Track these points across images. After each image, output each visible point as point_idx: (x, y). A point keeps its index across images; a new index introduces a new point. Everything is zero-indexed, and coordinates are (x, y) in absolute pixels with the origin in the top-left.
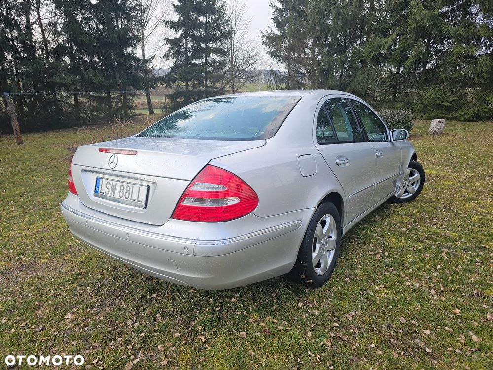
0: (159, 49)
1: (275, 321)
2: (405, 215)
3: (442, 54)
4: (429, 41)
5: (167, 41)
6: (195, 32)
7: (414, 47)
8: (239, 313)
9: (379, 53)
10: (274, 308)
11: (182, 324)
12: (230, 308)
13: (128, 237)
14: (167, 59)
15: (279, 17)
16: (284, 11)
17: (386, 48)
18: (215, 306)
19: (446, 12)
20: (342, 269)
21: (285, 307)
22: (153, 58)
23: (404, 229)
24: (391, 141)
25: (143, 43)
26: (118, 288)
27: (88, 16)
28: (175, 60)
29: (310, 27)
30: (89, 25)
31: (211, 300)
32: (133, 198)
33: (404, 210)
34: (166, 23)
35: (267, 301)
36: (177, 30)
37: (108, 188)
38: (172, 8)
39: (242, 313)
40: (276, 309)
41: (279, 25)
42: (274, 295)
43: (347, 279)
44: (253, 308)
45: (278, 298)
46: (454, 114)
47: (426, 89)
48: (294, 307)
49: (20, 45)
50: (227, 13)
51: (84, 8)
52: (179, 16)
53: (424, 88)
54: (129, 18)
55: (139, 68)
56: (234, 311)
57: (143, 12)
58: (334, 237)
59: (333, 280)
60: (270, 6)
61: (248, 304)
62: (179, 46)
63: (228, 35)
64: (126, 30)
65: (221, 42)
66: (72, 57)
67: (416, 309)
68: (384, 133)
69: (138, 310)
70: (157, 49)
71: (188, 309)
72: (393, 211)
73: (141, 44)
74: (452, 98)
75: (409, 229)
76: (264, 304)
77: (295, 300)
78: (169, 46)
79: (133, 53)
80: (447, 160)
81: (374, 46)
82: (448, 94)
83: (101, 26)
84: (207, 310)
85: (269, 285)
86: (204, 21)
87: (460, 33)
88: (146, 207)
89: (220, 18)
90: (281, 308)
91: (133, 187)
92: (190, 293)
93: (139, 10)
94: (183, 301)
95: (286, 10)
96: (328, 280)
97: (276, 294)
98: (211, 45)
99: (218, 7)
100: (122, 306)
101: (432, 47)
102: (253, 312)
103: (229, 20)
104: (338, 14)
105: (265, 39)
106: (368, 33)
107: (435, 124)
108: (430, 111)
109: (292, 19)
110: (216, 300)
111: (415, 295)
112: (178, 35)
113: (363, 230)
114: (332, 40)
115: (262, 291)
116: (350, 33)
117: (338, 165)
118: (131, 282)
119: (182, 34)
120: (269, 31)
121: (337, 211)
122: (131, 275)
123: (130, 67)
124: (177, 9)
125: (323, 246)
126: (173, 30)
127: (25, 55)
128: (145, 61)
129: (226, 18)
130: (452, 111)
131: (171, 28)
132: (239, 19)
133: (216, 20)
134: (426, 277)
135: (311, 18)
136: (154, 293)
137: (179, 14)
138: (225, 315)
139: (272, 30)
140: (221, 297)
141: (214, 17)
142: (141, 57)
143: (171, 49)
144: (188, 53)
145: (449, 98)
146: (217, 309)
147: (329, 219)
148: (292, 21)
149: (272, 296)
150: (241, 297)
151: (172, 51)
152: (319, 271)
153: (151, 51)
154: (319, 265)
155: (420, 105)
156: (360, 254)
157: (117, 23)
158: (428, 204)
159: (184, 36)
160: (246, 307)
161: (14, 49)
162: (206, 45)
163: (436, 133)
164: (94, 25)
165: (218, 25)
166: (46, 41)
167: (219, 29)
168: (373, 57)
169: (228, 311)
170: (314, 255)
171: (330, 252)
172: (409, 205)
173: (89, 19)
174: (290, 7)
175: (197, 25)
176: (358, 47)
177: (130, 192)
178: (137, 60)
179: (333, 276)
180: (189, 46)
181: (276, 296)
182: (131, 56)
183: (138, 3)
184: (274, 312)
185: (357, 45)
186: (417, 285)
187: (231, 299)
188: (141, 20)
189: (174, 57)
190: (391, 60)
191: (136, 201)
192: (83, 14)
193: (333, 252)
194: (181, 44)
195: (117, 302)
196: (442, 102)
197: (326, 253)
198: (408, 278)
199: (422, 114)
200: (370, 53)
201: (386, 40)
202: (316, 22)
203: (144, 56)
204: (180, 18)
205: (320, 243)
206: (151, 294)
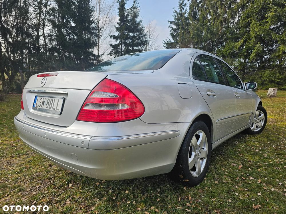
0: (107, 50)
1: (157, 210)
2: (257, 142)
3: (272, 52)
4: (264, 45)
5: (111, 45)
6: (127, 41)
7: (255, 47)
8: (129, 202)
9: (233, 51)
10: (158, 200)
11: (84, 208)
12: (123, 198)
13: (45, 136)
14: (111, 55)
15: (174, 33)
16: (177, 30)
17: (237, 48)
18: (112, 196)
19: (274, 28)
20: (212, 174)
21: (166, 200)
22: (103, 54)
23: (257, 150)
24: (245, 90)
25: (98, 47)
26: (47, 178)
27: (69, 32)
28: (115, 56)
29: (192, 37)
30: (70, 37)
31: (110, 191)
32: (54, 108)
33: (256, 138)
34: (111, 36)
35: (153, 194)
36: (117, 40)
37: (40, 102)
38: (115, 29)
39: (132, 203)
40: (159, 201)
41: (174, 37)
42: (159, 190)
43: (217, 182)
44: (141, 199)
45: (162, 193)
46: (282, 86)
47: (263, 72)
48: (173, 201)
49: (32, 46)
50: (145, 31)
51: (68, 28)
52: (118, 33)
53: (262, 71)
54: (92, 34)
55: (95, 60)
56: (126, 201)
57: (99, 31)
58: (206, 149)
59: (206, 182)
60: (169, 27)
61: (138, 196)
62: (117, 48)
63: (145, 43)
64: (89, 39)
65: (141, 46)
66: (59, 53)
67: (275, 208)
68: (240, 85)
69: (55, 195)
70: (106, 50)
71: (91, 197)
72: (248, 139)
73: (97, 47)
74: (281, 77)
75: (260, 150)
76: (150, 196)
77: (174, 195)
78: (112, 48)
79: (92, 52)
80: (282, 111)
81: (230, 47)
82: (278, 74)
83: (76, 38)
84: (105, 198)
85: (156, 182)
86: (132, 35)
87: (283, 39)
88: (61, 114)
89: (141, 34)
90: (163, 201)
91: (55, 100)
92: (96, 185)
93: (97, 29)
94: (89, 190)
95: (178, 29)
96: (202, 181)
97: (161, 189)
98: (135, 48)
99: (140, 28)
100: (45, 191)
101: (266, 48)
102: (140, 202)
103: (146, 35)
104: (208, 29)
105: (165, 45)
106: (226, 41)
107: (271, 91)
108: (267, 85)
109: (181, 33)
110: (114, 191)
111: (272, 197)
112: (117, 43)
113: (227, 149)
114: (205, 44)
115: (150, 186)
116: (215, 40)
117: (209, 95)
118: (57, 175)
119: (119, 42)
120: (168, 40)
121: (208, 129)
122: (59, 171)
123: (90, 59)
124: (117, 29)
125: (197, 154)
126: (114, 40)
127: (34, 52)
128: (99, 56)
129: (144, 33)
130: (281, 85)
131: (114, 39)
132: (151, 35)
133: (138, 35)
134: (280, 184)
135: (192, 32)
136: (71, 183)
137: (118, 32)
138: (118, 204)
139: (169, 40)
140: (118, 189)
141: (137, 33)
142: (97, 54)
143: (113, 50)
144: (122, 52)
145: (279, 77)
146: (114, 198)
147: (202, 134)
148: (181, 34)
149: (157, 191)
150: (133, 190)
151: (113, 51)
152: (194, 174)
153: (102, 51)
154: (194, 169)
155: (260, 81)
156: (225, 165)
157: (85, 36)
158: (272, 136)
159: (121, 43)
160: (135, 198)
161: (28, 48)
162: (132, 48)
163: (272, 96)
164: (72, 37)
165: (140, 38)
166: (46, 45)
167: (140, 39)
168: (229, 53)
169: (121, 200)
170: (190, 160)
171: (203, 160)
172: (259, 136)
173: (70, 33)
174: (180, 27)
175: (128, 38)
176: (220, 48)
177: (53, 104)
178: (94, 55)
179: (205, 179)
180: (123, 48)
181: (161, 191)
182: (91, 54)
183: (97, 26)
184: (157, 204)
185: (220, 47)
186: (273, 190)
187: (125, 191)
188: (98, 34)
189: (115, 54)
190: (240, 55)
191: (56, 109)
192: (67, 31)
193: (205, 160)
194: (119, 47)
195: (42, 188)
196: (274, 79)
197: (199, 161)
198: (265, 184)
199: (261, 86)
200: (228, 51)
201: (237, 43)
202: (195, 34)
203: (98, 54)
204: (119, 34)
205: (195, 151)
206: (68, 184)
